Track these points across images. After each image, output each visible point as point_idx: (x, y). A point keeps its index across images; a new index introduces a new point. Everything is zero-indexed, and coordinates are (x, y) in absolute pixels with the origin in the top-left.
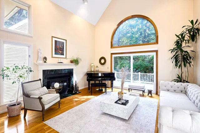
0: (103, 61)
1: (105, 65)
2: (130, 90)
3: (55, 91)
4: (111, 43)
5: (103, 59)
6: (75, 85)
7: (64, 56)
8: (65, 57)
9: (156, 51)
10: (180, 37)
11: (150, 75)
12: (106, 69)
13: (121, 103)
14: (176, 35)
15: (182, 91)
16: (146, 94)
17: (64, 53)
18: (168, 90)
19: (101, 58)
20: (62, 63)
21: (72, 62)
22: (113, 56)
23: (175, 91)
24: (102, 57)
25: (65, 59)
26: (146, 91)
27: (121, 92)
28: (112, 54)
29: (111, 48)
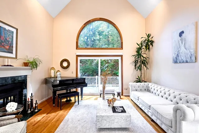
0: (65, 64)
1: (67, 69)
2: (101, 95)
3: (16, 117)
4: (77, 43)
5: (65, 61)
6: (31, 99)
7: (13, 55)
8: (14, 57)
9: (121, 56)
10: (140, 46)
11: (114, 78)
12: (70, 74)
13: (120, 111)
14: (137, 44)
15: (145, 90)
16: (116, 97)
17: (12, 50)
18: (136, 90)
19: (63, 60)
20: (11, 66)
21: (26, 64)
22: (79, 58)
23: (141, 90)
24: (65, 59)
25: (15, 60)
26: (116, 94)
27: (114, 99)
28: (78, 56)
29: (76, 49)
